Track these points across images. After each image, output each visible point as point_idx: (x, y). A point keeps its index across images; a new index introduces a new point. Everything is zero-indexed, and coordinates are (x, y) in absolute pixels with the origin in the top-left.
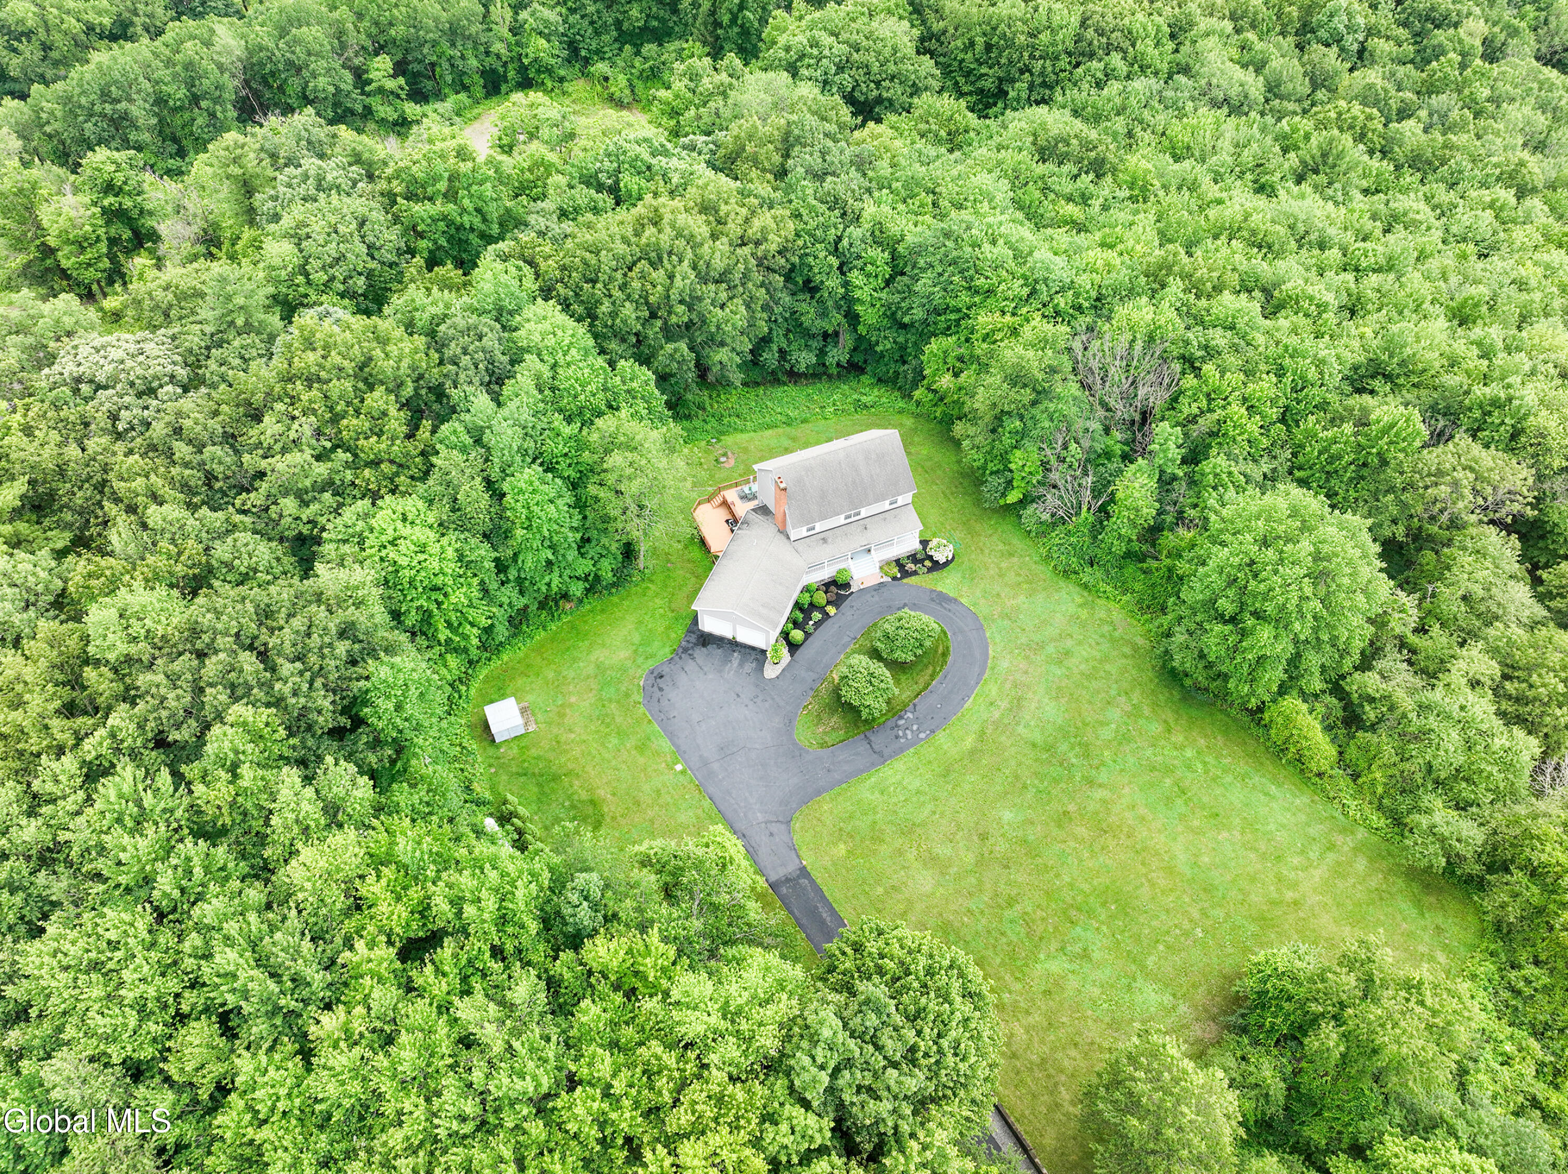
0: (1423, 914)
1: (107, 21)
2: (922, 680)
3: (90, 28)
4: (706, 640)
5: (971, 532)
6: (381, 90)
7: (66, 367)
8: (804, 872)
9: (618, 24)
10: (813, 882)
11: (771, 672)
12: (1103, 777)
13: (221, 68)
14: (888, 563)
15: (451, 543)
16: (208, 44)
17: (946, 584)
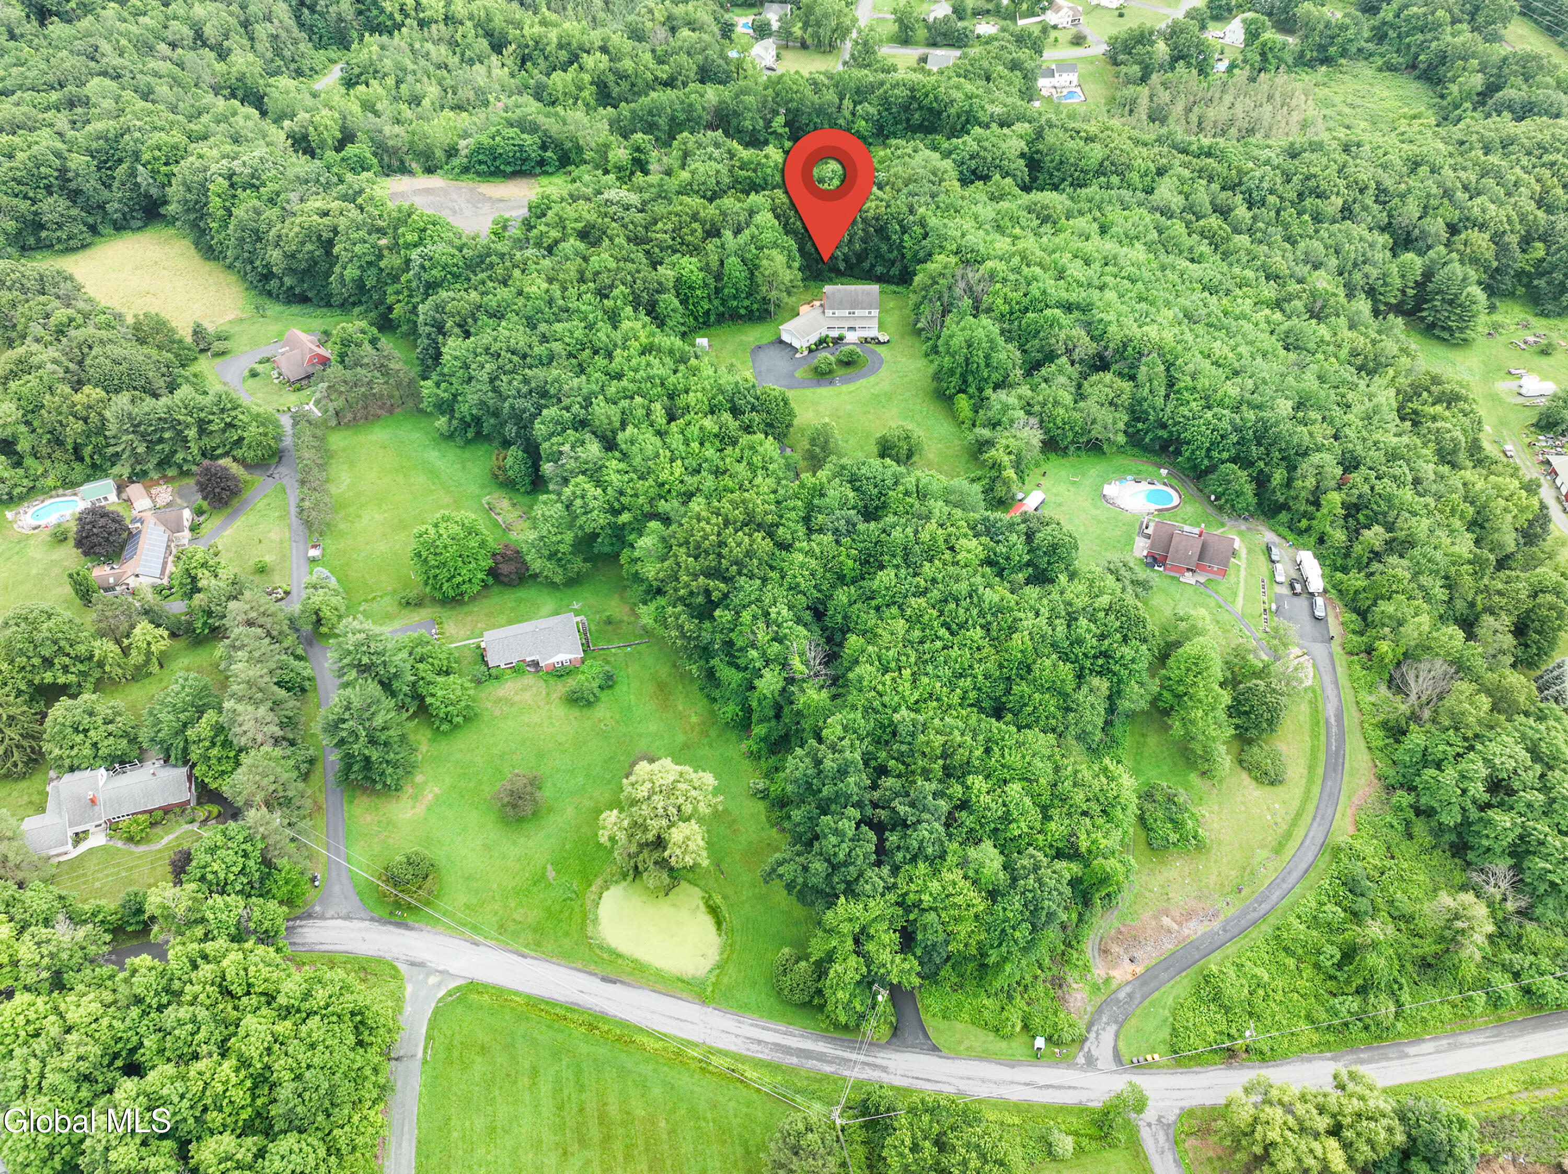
0: (966, 460)
1: (665, 76)
2: (850, 370)
3: (656, 78)
4: (781, 342)
5: (902, 337)
6: (774, 132)
7: (606, 196)
9: (908, 120)
11: (798, 355)
12: (889, 407)
13: (704, 108)
14: (862, 337)
15: (701, 275)
16: (702, 96)
17: (879, 349)
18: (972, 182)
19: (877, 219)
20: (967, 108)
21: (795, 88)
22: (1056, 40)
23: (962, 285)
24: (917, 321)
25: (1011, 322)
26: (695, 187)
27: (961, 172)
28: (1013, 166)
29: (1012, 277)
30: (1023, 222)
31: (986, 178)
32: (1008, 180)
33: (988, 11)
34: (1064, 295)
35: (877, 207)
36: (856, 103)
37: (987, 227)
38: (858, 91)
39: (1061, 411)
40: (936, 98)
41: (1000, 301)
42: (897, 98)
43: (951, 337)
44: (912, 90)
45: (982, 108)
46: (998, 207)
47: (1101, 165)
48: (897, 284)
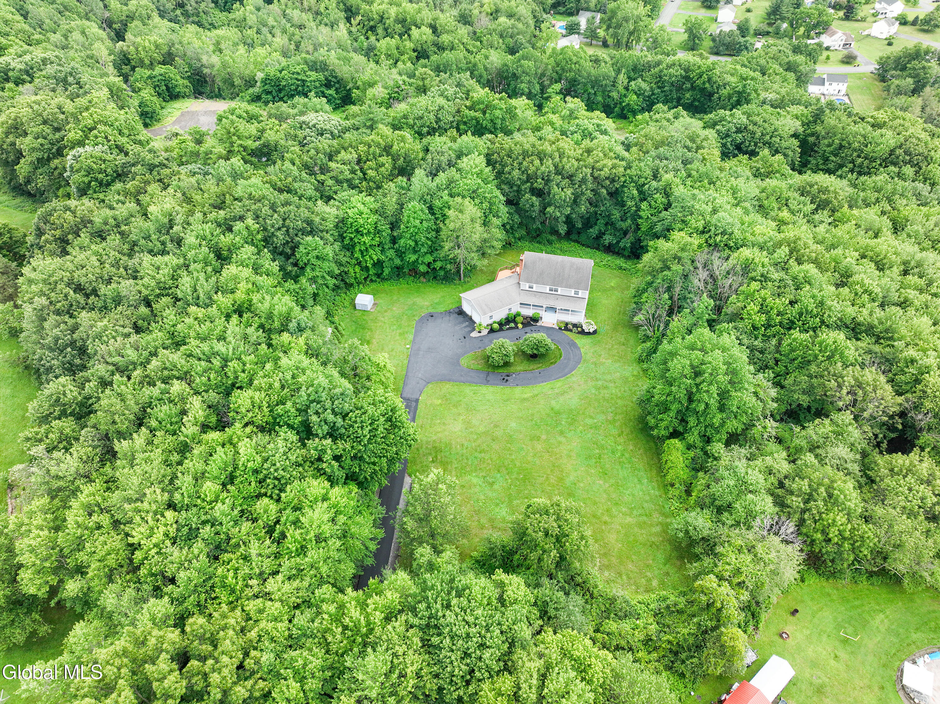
0: (665, 565)
2: (532, 367)
4: (461, 312)
5: (615, 329)
8: (417, 401)
10: (417, 405)
11: (474, 334)
12: (569, 435)
14: (562, 322)
15: (373, 218)
17: (581, 341)
18: (735, 156)
19: (613, 181)
20: (740, 88)
21: (574, 59)
22: (828, 58)
23: (703, 274)
24: (635, 314)
25: (766, 338)
26: (411, 121)
27: (724, 145)
28: (784, 144)
29: (776, 276)
30: (793, 205)
31: (753, 154)
32: (779, 157)
33: (768, 33)
34: (851, 311)
35: (614, 167)
36: (630, 79)
37: (747, 205)
38: (635, 69)
39: (841, 519)
40: (709, 80)
41: (753, 308)
42: (671, 76)
43: (673, 354)
44: (687, 70)
45: (756, 91)
46: (764, 184)
47: (892, 152)
48: (628, 258)
